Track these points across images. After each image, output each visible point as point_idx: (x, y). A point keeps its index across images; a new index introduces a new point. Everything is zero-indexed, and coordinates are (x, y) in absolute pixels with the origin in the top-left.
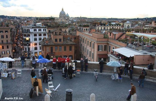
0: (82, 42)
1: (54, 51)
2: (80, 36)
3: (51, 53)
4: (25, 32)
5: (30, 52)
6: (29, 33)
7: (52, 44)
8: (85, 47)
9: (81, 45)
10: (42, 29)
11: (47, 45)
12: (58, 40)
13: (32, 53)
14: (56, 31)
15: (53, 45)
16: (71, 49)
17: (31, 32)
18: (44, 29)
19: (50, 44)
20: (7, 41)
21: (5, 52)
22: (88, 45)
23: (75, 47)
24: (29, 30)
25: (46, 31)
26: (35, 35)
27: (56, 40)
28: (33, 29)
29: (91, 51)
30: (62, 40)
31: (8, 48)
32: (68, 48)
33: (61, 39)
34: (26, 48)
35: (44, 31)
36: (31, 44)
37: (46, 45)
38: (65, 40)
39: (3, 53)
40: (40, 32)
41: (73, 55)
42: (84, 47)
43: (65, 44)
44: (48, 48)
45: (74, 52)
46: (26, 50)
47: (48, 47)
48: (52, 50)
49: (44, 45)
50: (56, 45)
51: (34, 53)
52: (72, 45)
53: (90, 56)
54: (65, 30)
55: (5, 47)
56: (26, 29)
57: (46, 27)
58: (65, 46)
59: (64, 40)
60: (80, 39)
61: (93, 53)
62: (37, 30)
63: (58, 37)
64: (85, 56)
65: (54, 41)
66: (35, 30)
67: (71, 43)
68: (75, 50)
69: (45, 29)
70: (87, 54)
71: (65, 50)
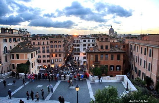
0: (132, 51)
1: (99, 60)
2: (130, 44)
3: (96, 62)
4: (75, 42)
5: (79, 60)
6: (79, 43)
7: (97, 51)
8: (137, 55)
9: (132, 54)
10: (91, 40)
11: (92, 53)
12: (104, 47)
13: (81, 62)
14: (101, 37)
15: (98, 53)
16: (118, 58)
17: (81, 42)
18: (92, 40)
19: (94, 51)
20: (60, 50)
21: (57, 60)
22: (141, 53)
23: (123, 56)
24: (79, 40)
25: (94, 41)
26: (85, 45)
27: (102, 47)
28: (83, 40)
29: (146, 60)
30: (109, 48)
31: (60, 56)
32: (115, 57)
33: (108, 46)
34: (76, 57)
35: (92, 41)
36: (81, 54)
37: (90, 53)
38: (113, 47)
39: (56, 60)
40: (89, 42)
41: (121, 65)
42: (135, 56)
43: (112, 52)
44: (93, 57)
45: (122, 61)
46: (76, 59)
47: (93, 55)
48: (97, 59)
49: (88, 52)
50: (102, 53)
51: (83, 62)
52: (120, 53)
53: (144, 67)
54: (113, 41)
55: (58, 55)
56: (77, 40)
57: (95, 38)
58: (112, 54)
59: (111, 48)
60: (130, 47)
61: (150, 63)
62: (87, 40)
63: (105, 44)
64: (137, 67)
65: (100, 48)
66: (85, 41)
67: (120, 51)
68: (123, 60)
69: (94, 40)
70: (139, 64)
71: (112, 59)
